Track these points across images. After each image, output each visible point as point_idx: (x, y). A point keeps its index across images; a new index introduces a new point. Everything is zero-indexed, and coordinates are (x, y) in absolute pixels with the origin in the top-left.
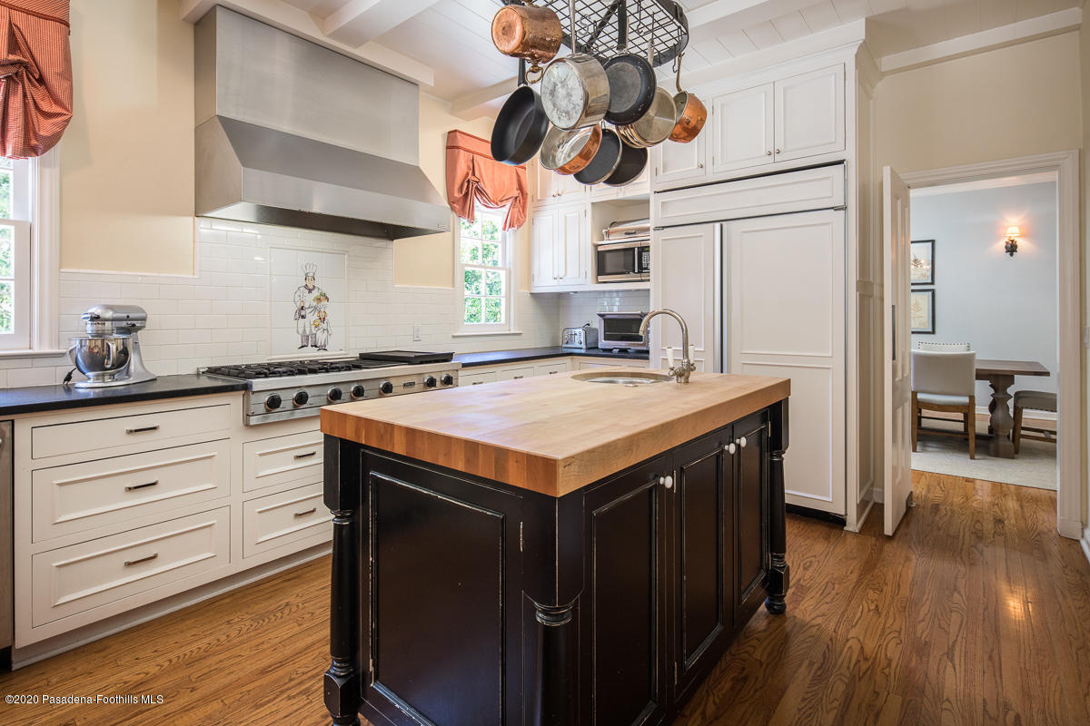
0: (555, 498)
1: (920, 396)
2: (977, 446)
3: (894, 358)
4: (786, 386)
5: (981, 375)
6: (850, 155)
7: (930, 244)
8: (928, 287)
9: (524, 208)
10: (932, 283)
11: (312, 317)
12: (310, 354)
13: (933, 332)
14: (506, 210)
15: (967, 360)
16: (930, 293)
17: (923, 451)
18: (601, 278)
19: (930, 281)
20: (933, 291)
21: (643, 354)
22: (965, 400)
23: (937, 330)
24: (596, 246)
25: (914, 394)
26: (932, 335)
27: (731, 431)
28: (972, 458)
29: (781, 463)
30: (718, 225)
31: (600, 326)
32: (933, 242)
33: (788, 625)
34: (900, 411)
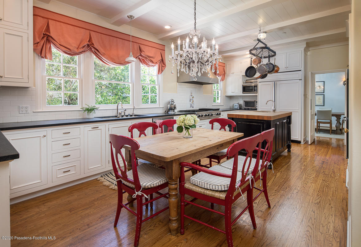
0: (271, 121)
1: (318, 120)
2: (332, 133)
3: (311, 109)
4: (291, 113)
5: (333, 115)
6: (303, 69)
7: (323, 82)
8: (323, 94)
9: (224, 76)
10: (324, 93)
11: (192, 101)
12: (191, 109)
13: (324, 106)
14: (221, 77)
15: (330, 111)
16: (323, 95)
17: (319, 133)
18: (244, 93)
19: (323, 92)
20: (324, 95)
21: (256, 109)
22: (329, 121)
23: (325, 105)
24: (243, 85)
25: (317, 120)
26: (323, 107)
27: (284, 119)
28: (331, 134)
29: (290, 126)
30: (274, 82)
31: (243, 103)
32: (324, 82)
33: (291, 154)
34: (312, 121)
